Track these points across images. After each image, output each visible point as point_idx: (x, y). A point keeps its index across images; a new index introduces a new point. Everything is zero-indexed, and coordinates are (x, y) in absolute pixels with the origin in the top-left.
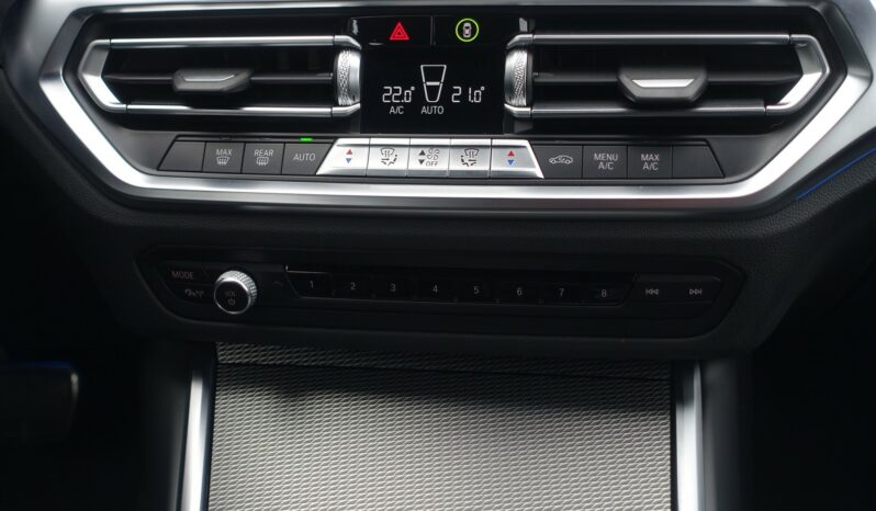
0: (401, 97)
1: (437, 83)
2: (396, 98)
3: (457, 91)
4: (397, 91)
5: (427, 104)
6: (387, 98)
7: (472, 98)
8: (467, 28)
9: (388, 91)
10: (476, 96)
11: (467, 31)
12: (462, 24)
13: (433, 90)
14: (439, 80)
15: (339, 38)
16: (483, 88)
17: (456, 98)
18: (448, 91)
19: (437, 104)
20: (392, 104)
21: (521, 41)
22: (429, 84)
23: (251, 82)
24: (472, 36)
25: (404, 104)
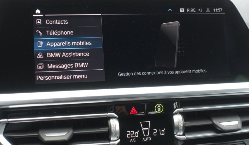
0: (134, 135)
1: (147, 129)
2: (132, 135)
3: (155, 131)
4: (132, 133)
5: (144, 137)
6: (129, 136)
7: (161, 133)
8: (159, 107)
9: (129, 133)
10: (162, 132)
11: (159, 109)
12: (157, 106)
13: (146, 132)
14: (148, 127)
15: (110, 114)
16: (164, 129)
17: (155, 134)
18: (152, 131)
19: (148, 137)
20: (131, 138)
21: (178, 111)
22: (144, 129)
23: (74, 133)
24: (161, 111)
25: (136, 138)
